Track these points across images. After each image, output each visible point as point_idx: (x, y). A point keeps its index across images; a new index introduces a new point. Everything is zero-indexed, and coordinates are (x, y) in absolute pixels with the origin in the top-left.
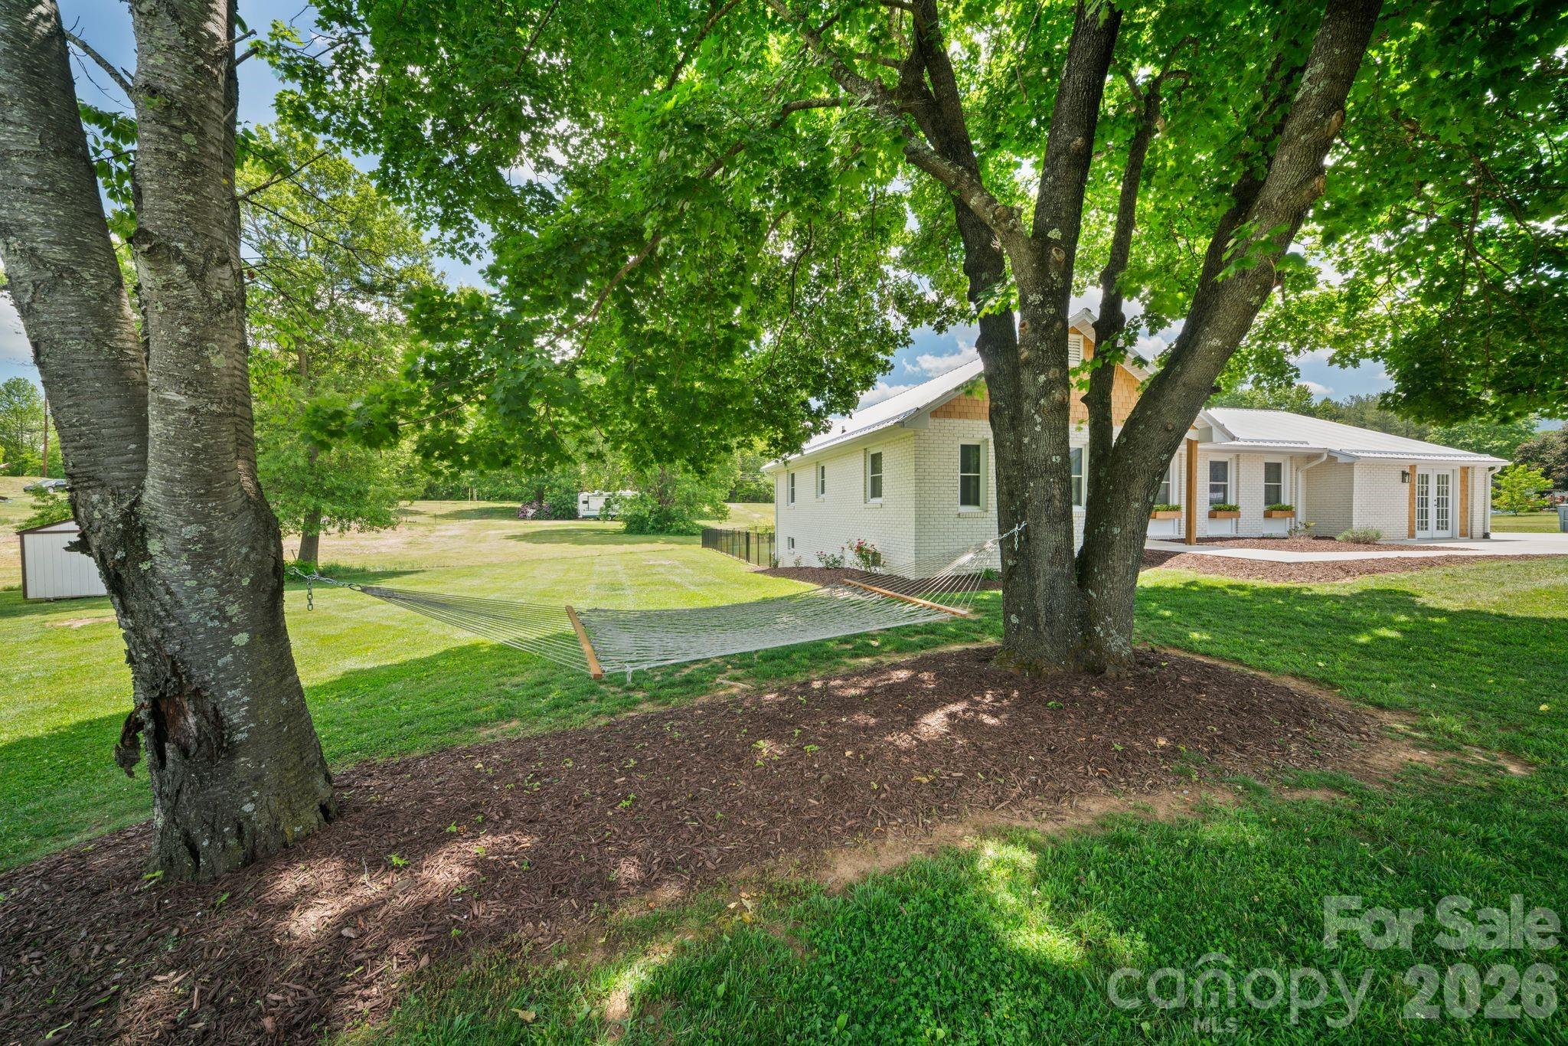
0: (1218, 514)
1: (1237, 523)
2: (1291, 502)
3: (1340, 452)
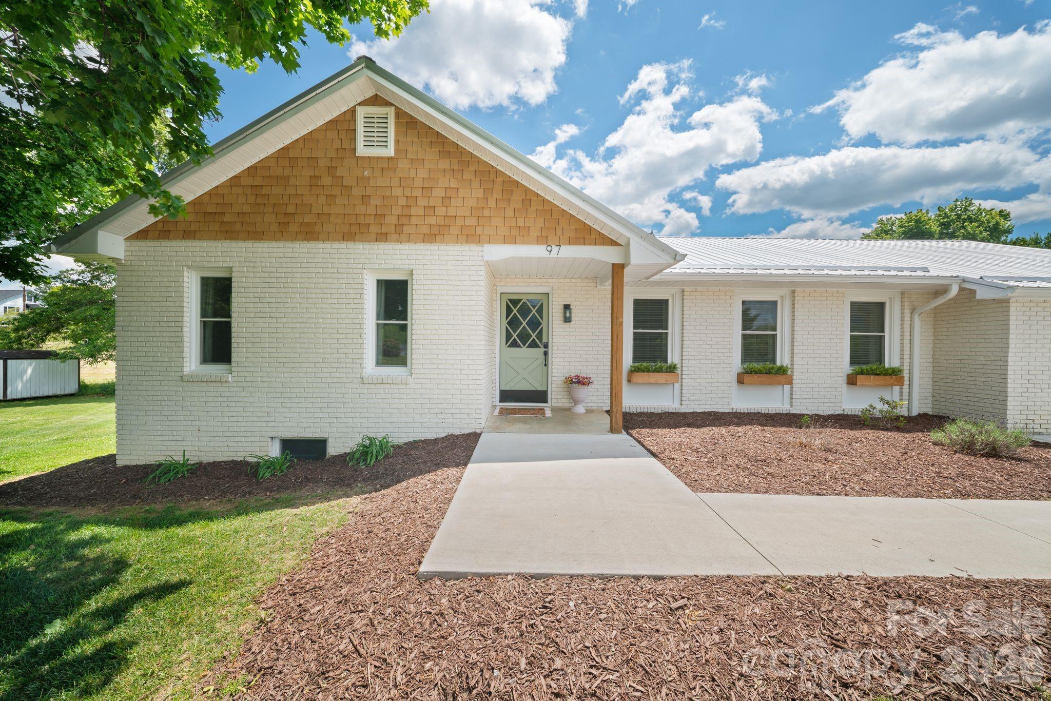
0: (752, 378)
1: (792, 391)
2: (902, 362)
3: (981, 281)
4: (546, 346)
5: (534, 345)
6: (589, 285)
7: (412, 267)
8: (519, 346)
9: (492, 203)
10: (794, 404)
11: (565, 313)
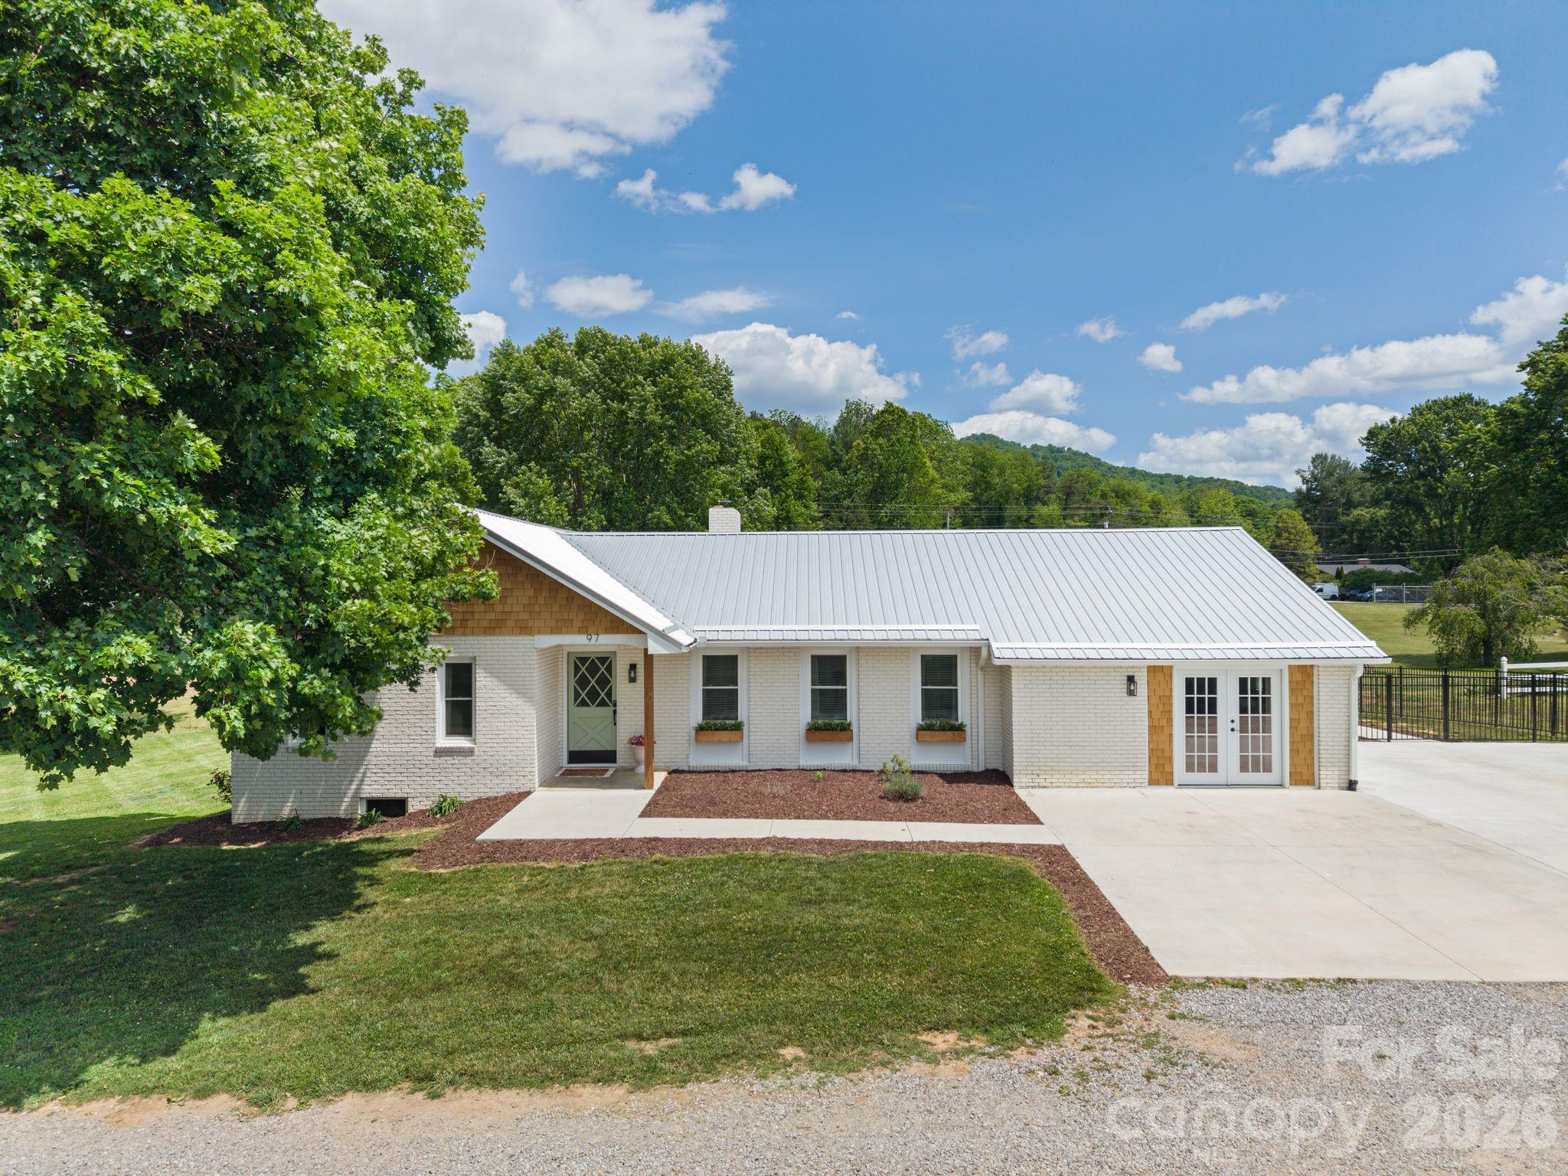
1: (859, 747)
2: (972, 717)
4: (615, 705)
5: (603, 704)
7: (475, 653)
8: (588, 705)
9: (541, 600)
10: (862, 760)
11: (630, 673)
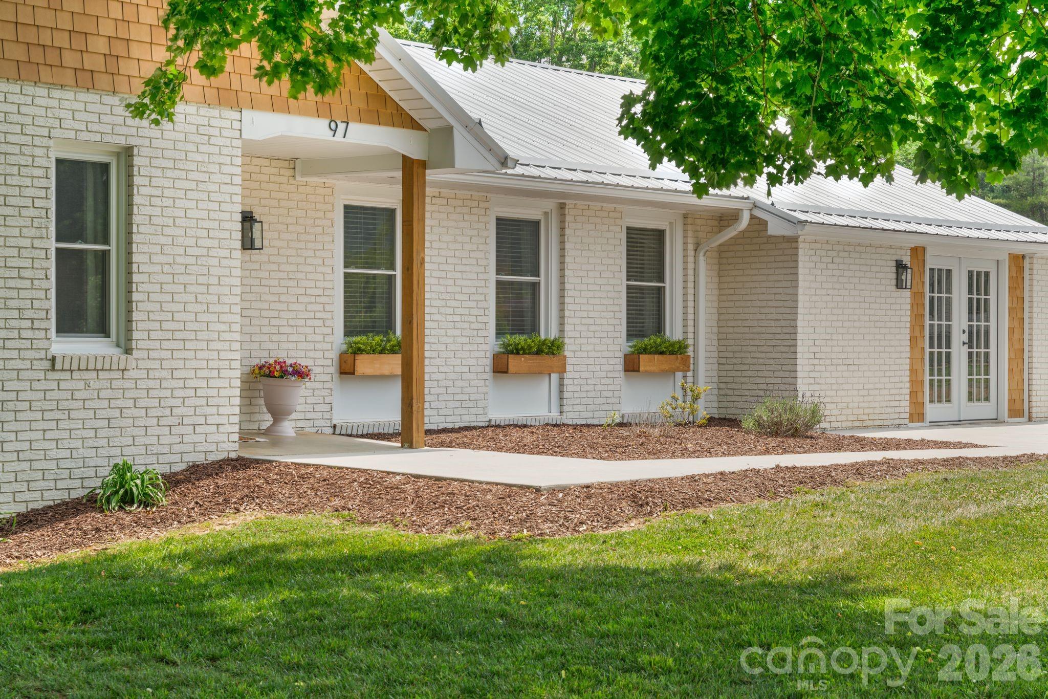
0: (514, 362)
1: (561, 385)
2: (685, 333)
3: (771, 209)
6: (282, 171)
7: (132, 141)
10: (566, 408)
